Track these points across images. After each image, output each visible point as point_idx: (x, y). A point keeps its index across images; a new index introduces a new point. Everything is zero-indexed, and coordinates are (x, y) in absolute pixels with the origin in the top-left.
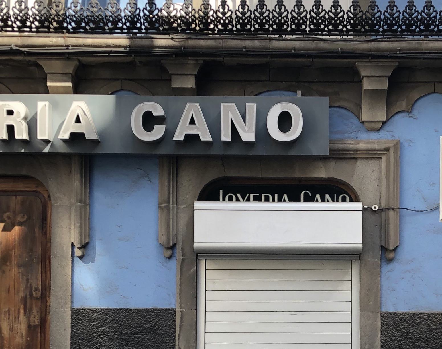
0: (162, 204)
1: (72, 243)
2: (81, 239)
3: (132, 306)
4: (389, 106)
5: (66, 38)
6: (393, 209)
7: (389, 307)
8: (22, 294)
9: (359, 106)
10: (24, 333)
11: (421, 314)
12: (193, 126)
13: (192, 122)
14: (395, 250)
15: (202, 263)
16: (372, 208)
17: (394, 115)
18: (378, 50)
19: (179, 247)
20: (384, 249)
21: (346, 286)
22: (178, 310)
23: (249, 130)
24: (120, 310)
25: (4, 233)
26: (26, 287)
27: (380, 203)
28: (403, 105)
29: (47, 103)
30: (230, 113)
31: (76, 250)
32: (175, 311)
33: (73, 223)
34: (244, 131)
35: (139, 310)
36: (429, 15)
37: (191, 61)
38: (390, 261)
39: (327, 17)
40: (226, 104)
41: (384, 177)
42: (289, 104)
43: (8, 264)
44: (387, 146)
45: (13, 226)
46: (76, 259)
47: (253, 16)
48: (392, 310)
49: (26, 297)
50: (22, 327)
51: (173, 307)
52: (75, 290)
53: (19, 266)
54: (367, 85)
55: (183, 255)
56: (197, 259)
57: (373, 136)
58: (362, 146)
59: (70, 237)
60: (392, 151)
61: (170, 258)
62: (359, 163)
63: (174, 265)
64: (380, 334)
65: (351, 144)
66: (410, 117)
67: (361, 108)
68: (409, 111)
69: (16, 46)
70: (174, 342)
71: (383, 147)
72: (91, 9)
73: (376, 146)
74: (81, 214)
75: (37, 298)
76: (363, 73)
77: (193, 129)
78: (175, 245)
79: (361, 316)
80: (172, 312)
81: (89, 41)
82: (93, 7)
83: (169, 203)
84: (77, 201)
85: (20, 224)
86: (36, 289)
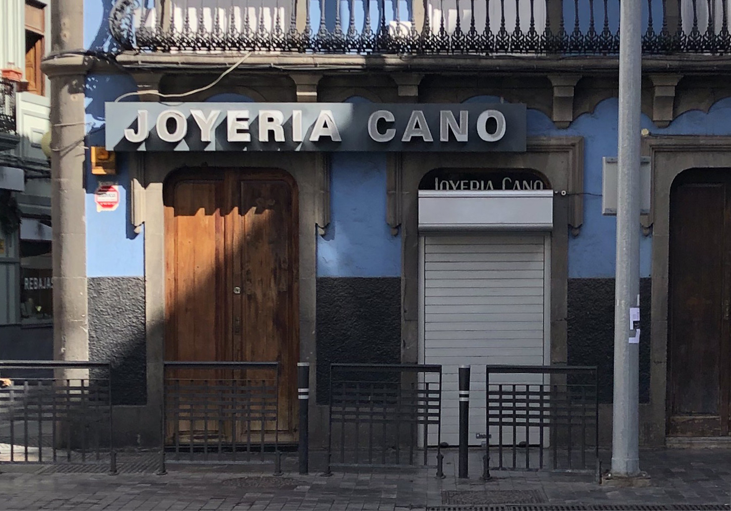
0: (389, 191)
1: (316, 224)
2: (324, 221)
3: (366, 275)
4: (575, 108)
5: (315, 58)
6: (578, 194)
7: (574, 274)
8: (272, 266)
9: (551, 108)
10: (275, 298)
11: (599, 279)
12: (418, 129)
13: (417, 126)
14: (580, 227)
15: (423, 239)
16: (561, 194)
17: (579, 116)
18: (566, 67)
19: (403, 227)
20: (570, 227)
21: (540, 257)
22: (403, 278)
23: (463, 133)
24: (355, 278)
25: (257, 215)
26: (276, 260)
27: (568, 189)
28: (587, 107)
29: (300, 112)
30: (448, 120)
31: (319, 229)
32: (400, 280)
33: (317, 208)
34: (459, 133)
35: (371, 279)
36: (606, 39)
37: (415, 75)
38: (575, 236)
39: (525, 40)
40: (444, 111)
41: (571, 167)
42: (495, 111)
43: (261, 241)
44: (573, 142)
45: (264, 209)
46: (320, 237)
47: (465, 40)
48: (576, 276)
49: (276, 268)
50: (273, 293)
51: (399, 276)
52: (319, 263)
53: (270, 243)
54: (557, 93)
55: (407, 233)
56: (418, 236)
57: (563, 133)
58: (553, 142)
59: (314, 219)
60: (577, 146)
61: (396, 235)
62: (550, 156)
63: (399, 241)
64: (566, 296)
65: (544, 140)
66: (592, 117)
67: (552, 111)
68: (591, 112)
69: (274, 64)
70: (400, 304)
71: (570, 143)
72: (336, 35)
73: (564, 142)
74: (324, 201)
75: (285, 270)
76: (554, 84)
77: (418, 132)
78: (400, 225)
79: (552, 282)
80: (398, 280)
81: (333, 61)
82: (337, 33)
83: (396, 190)
84: (321, 189)
85: (270, 208)
86: (284, 262)
